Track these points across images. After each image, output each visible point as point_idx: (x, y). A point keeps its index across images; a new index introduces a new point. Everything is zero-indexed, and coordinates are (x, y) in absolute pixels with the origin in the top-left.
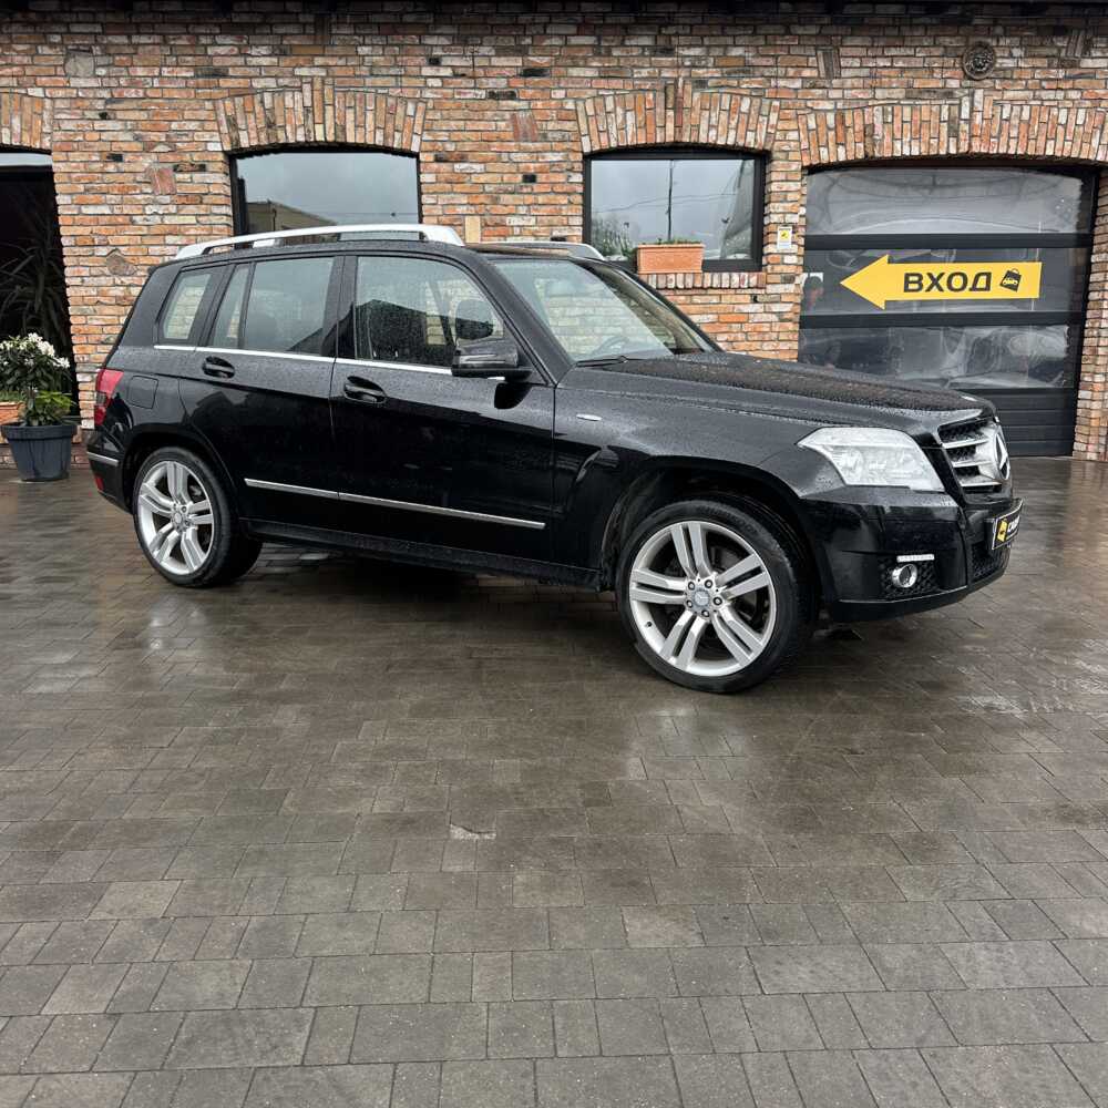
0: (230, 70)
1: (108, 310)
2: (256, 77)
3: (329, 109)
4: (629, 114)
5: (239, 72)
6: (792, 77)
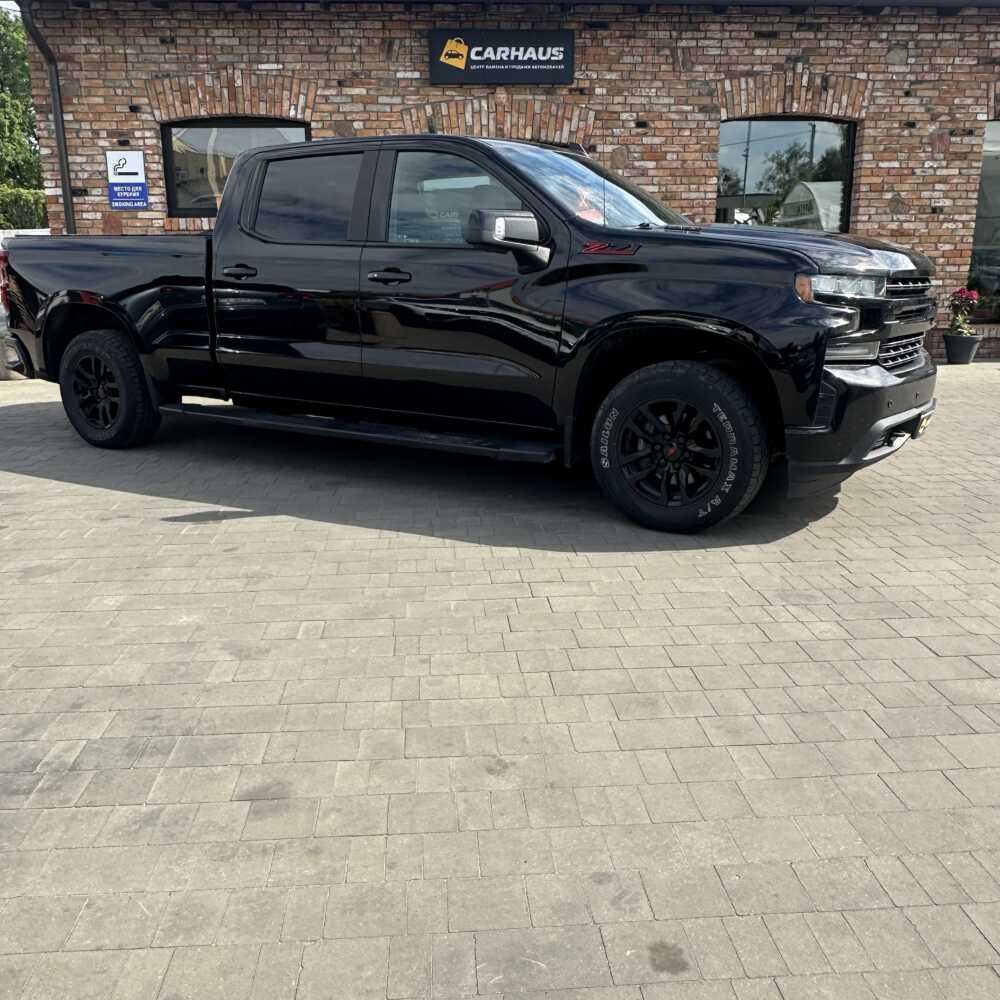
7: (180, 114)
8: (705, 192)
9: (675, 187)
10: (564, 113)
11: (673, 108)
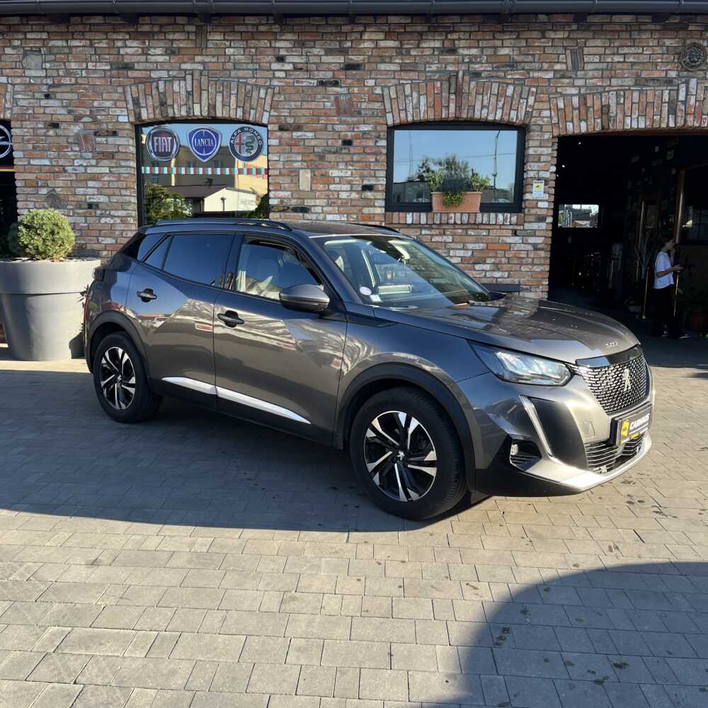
0: (136, 65)
2: (154, 70)
3: (205, 95)
4: (422, 97)
5: (142, 66)
6: (546, 70)
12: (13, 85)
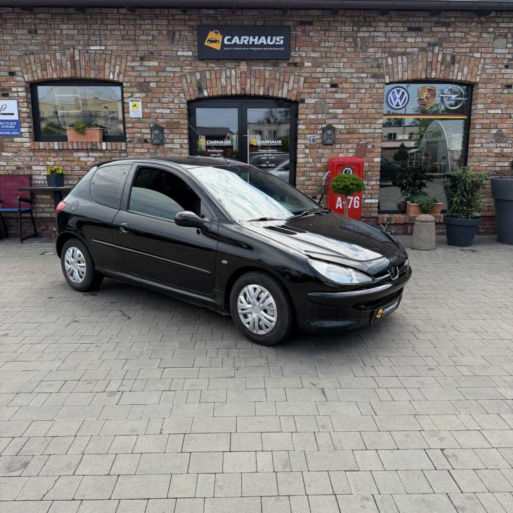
1: (491, 159)
7: (40, 77)
8: (375, 129)
9: (355, 125)
10: (284, 79)
11: (354, 75)
12: (485, 59)
